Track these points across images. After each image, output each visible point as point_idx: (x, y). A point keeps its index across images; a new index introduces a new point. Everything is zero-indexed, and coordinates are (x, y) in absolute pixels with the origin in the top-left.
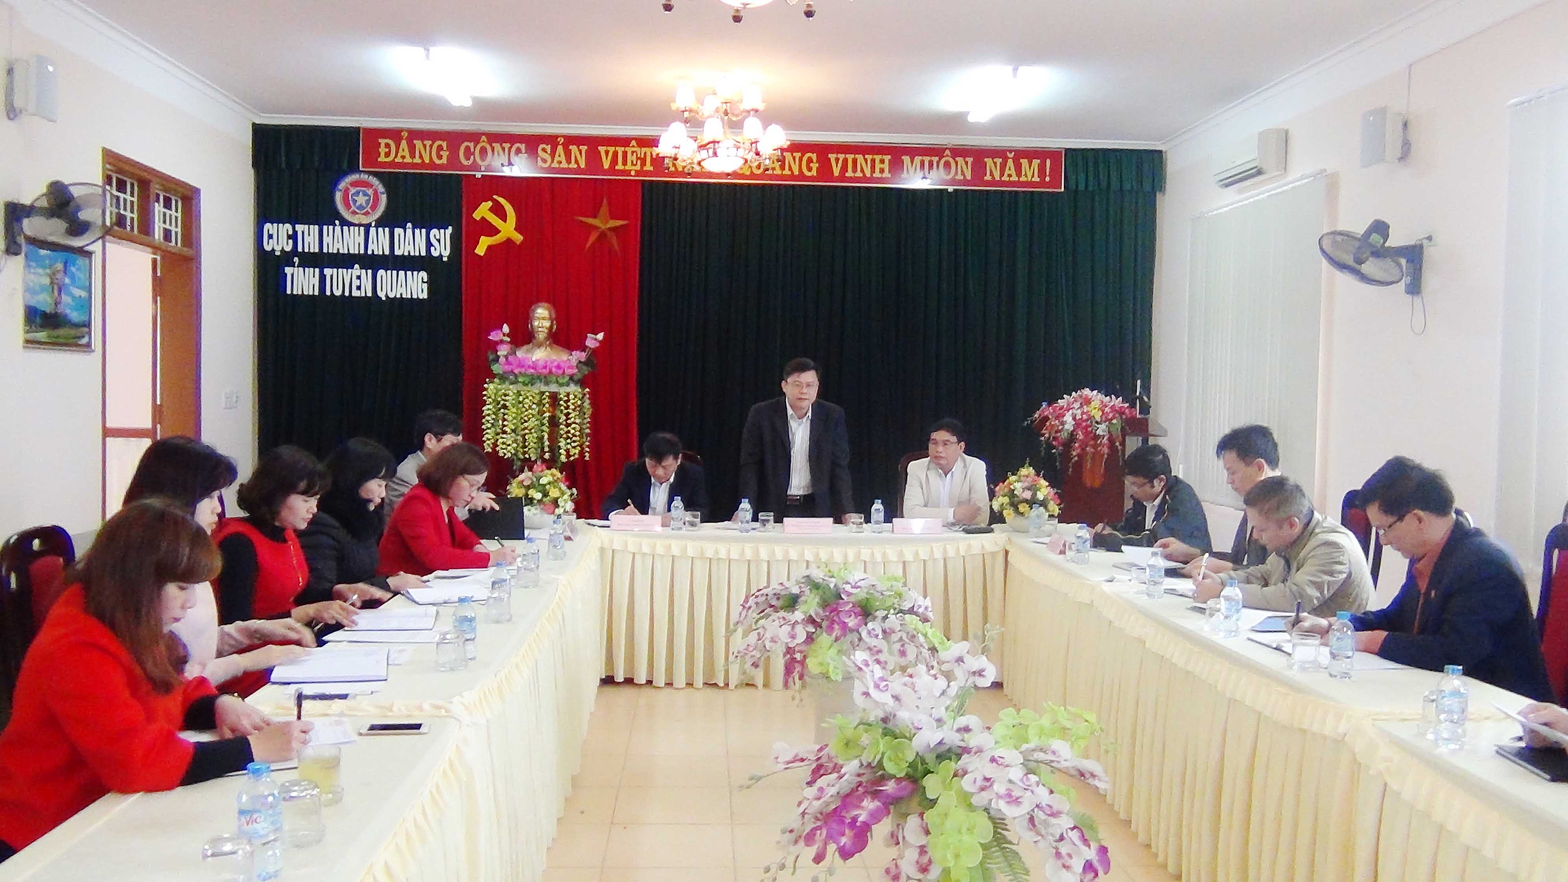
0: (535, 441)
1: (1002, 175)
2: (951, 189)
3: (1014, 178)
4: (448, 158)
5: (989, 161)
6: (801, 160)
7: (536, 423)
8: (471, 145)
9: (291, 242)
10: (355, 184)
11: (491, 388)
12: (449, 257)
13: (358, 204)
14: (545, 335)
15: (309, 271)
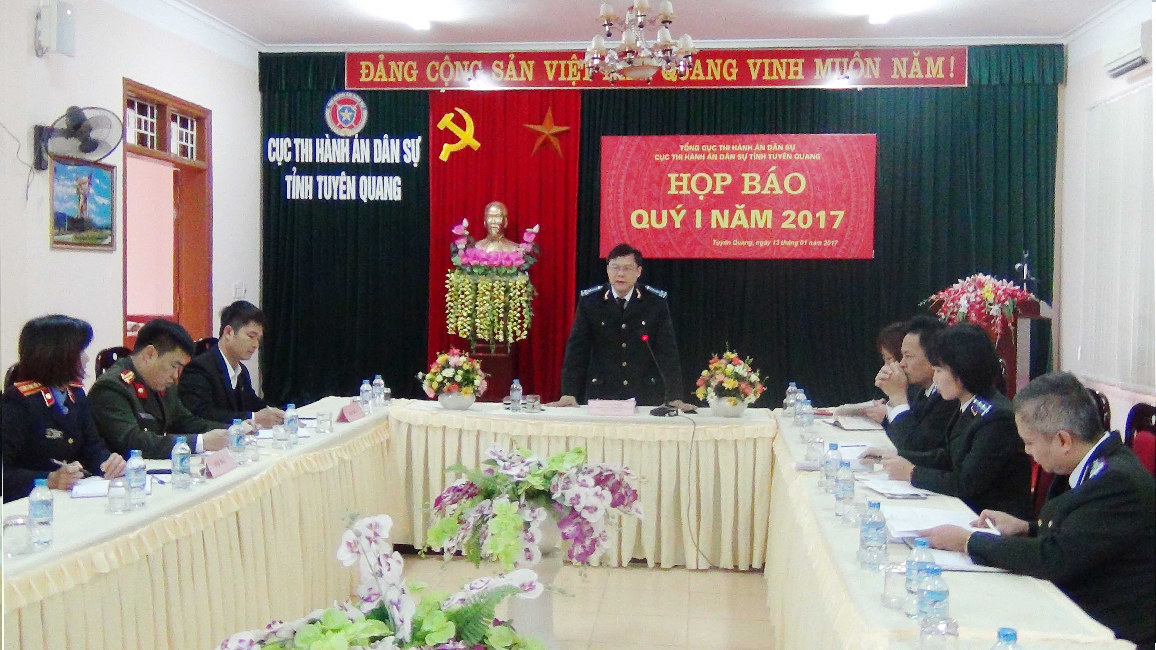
0: (489, 324)
2: (860, 88)
3: (920, 76)
4: (418, 77)
6: (722, 66)
8: (437, 64)
9: (290, 153)
10: (342, 102)
11: (452, 277)
12: (419, 163)
13: (344, 119)
14: (498, 230)
15: (305, 178)
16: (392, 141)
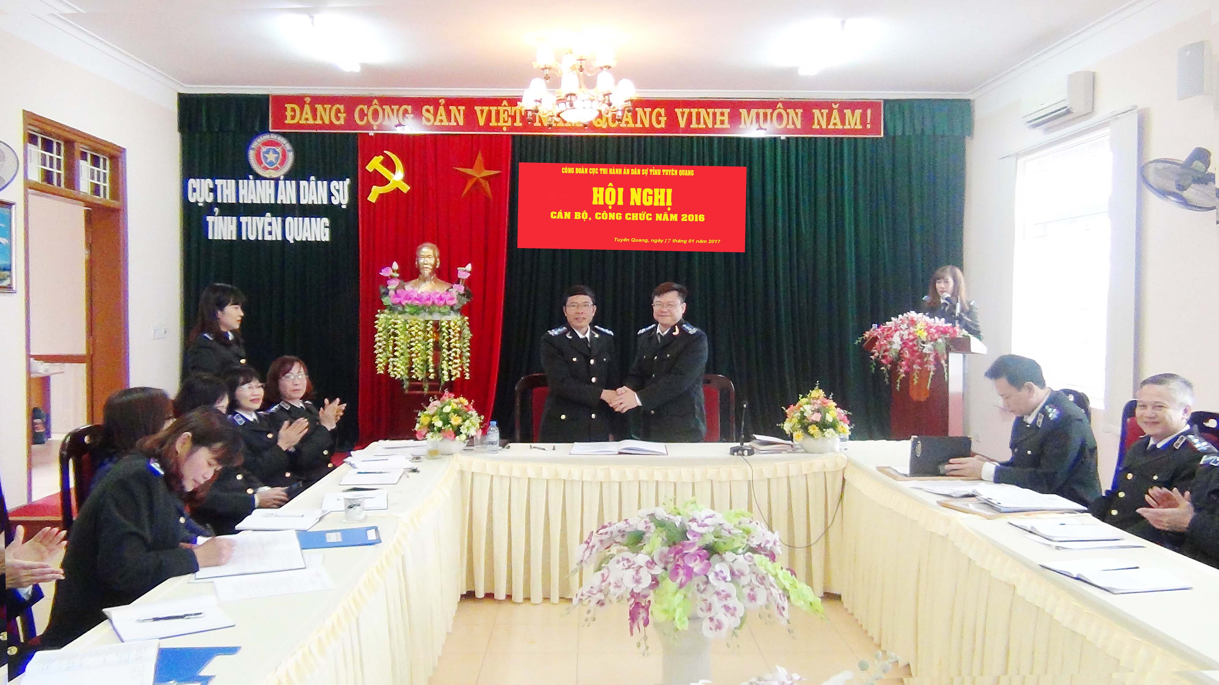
0: (421, 363)
1: (828, 123)
2: (783, 137)
3: (839, 126)
4: (345, 120)
5: (816, 112)
6: (651, 113)
7: (422, 347)
8: (365, 107)
9: (211, 194)
10: (266, 144)
11: (382, 319)
12: (348, 205)
13: (268, 161)
14: (430, 271)
15: (228, 219)
16: (319, 182)
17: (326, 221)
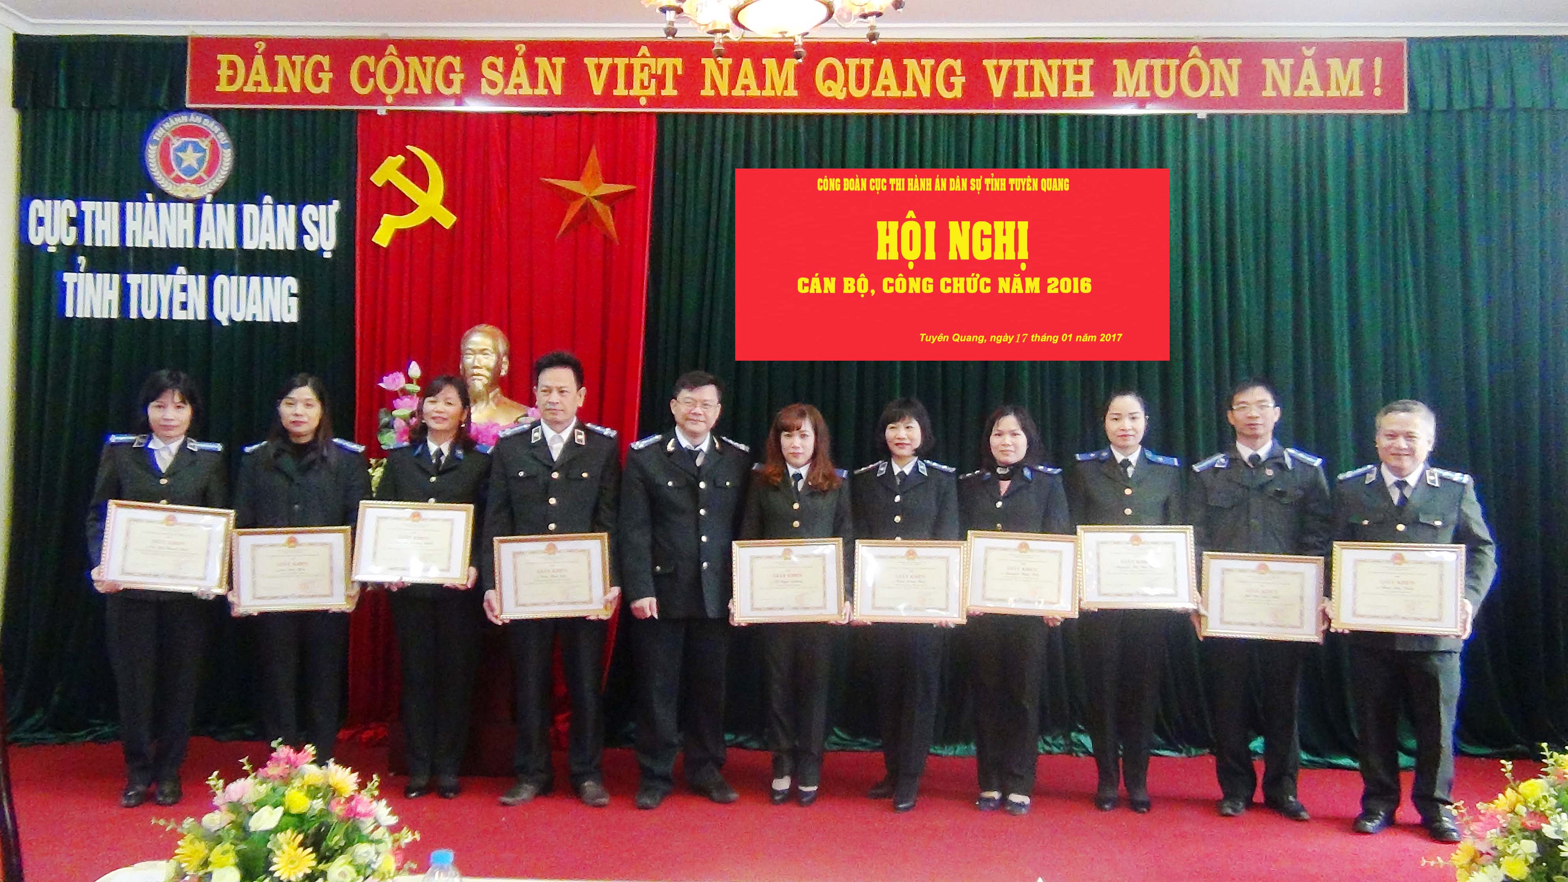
1: (1294, 84)
2: (1201, 114)
3: (1317, 92)
4: (332, 85)
5: (1269, 64)
6: (934, 69)
8: (370, 60)
9: (73, 230)
12: (333, 251)
13: (184, 165)
15: (103, 278)
16: (281, 208)
17: (292, 283)
